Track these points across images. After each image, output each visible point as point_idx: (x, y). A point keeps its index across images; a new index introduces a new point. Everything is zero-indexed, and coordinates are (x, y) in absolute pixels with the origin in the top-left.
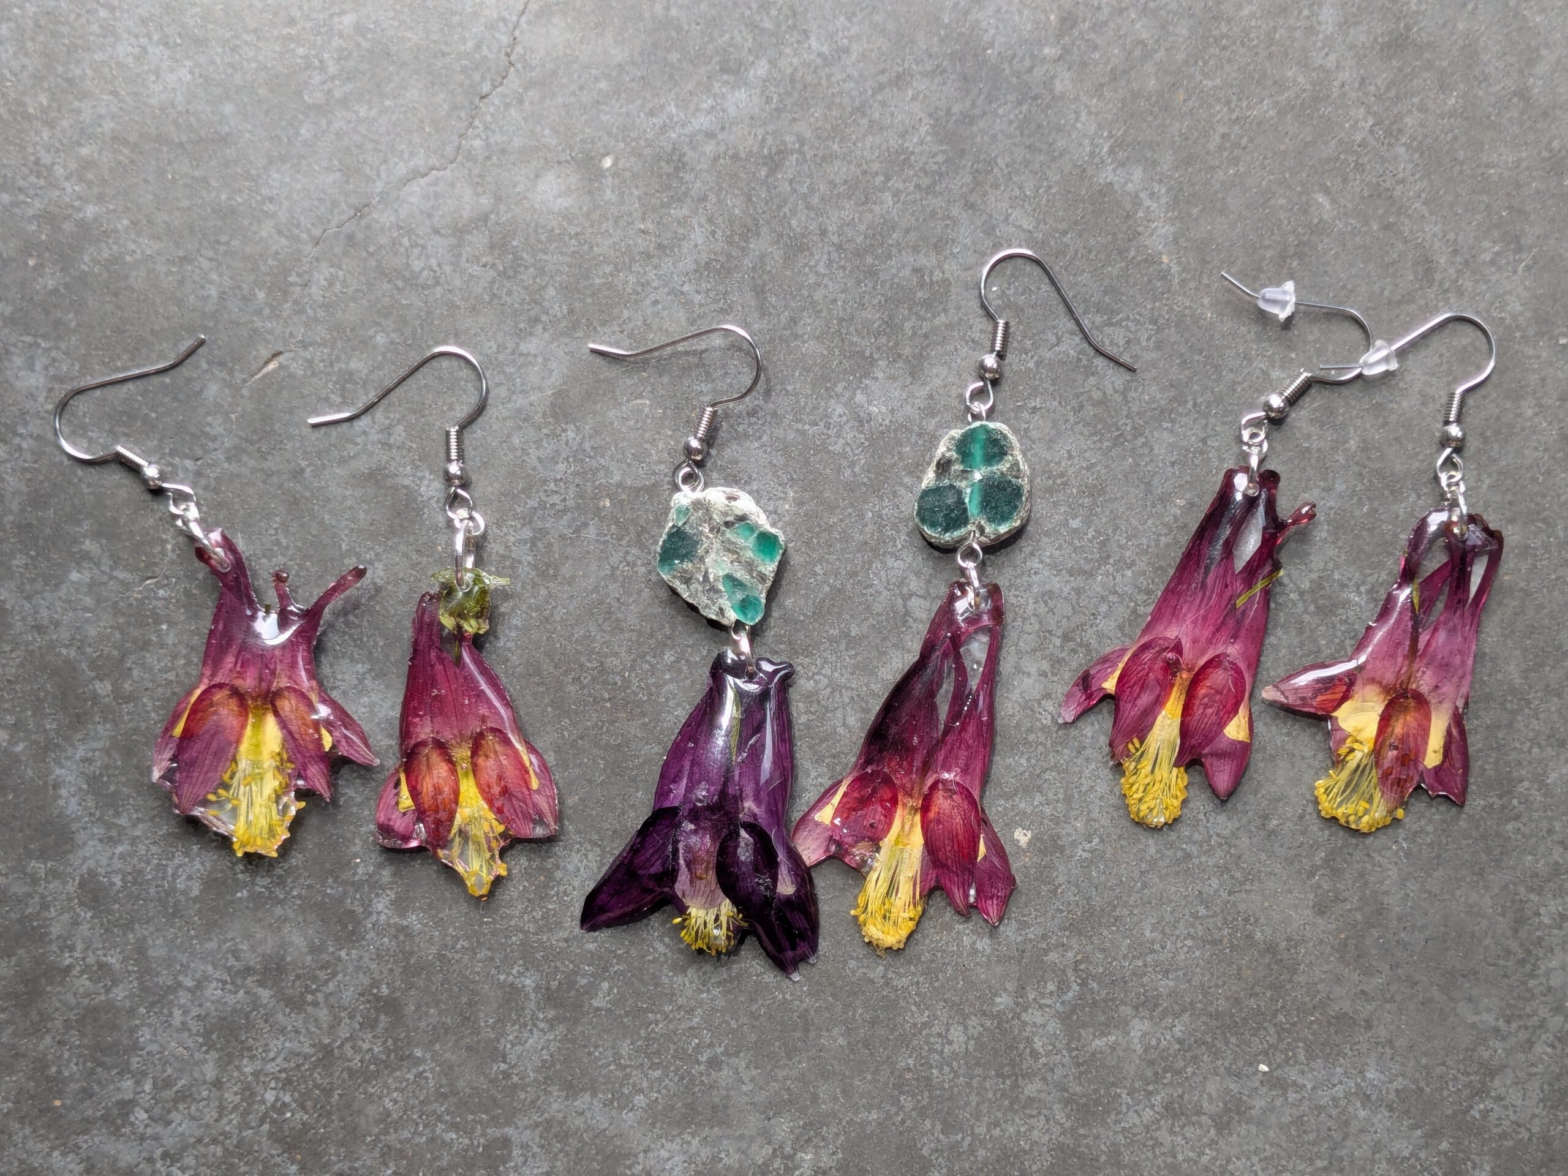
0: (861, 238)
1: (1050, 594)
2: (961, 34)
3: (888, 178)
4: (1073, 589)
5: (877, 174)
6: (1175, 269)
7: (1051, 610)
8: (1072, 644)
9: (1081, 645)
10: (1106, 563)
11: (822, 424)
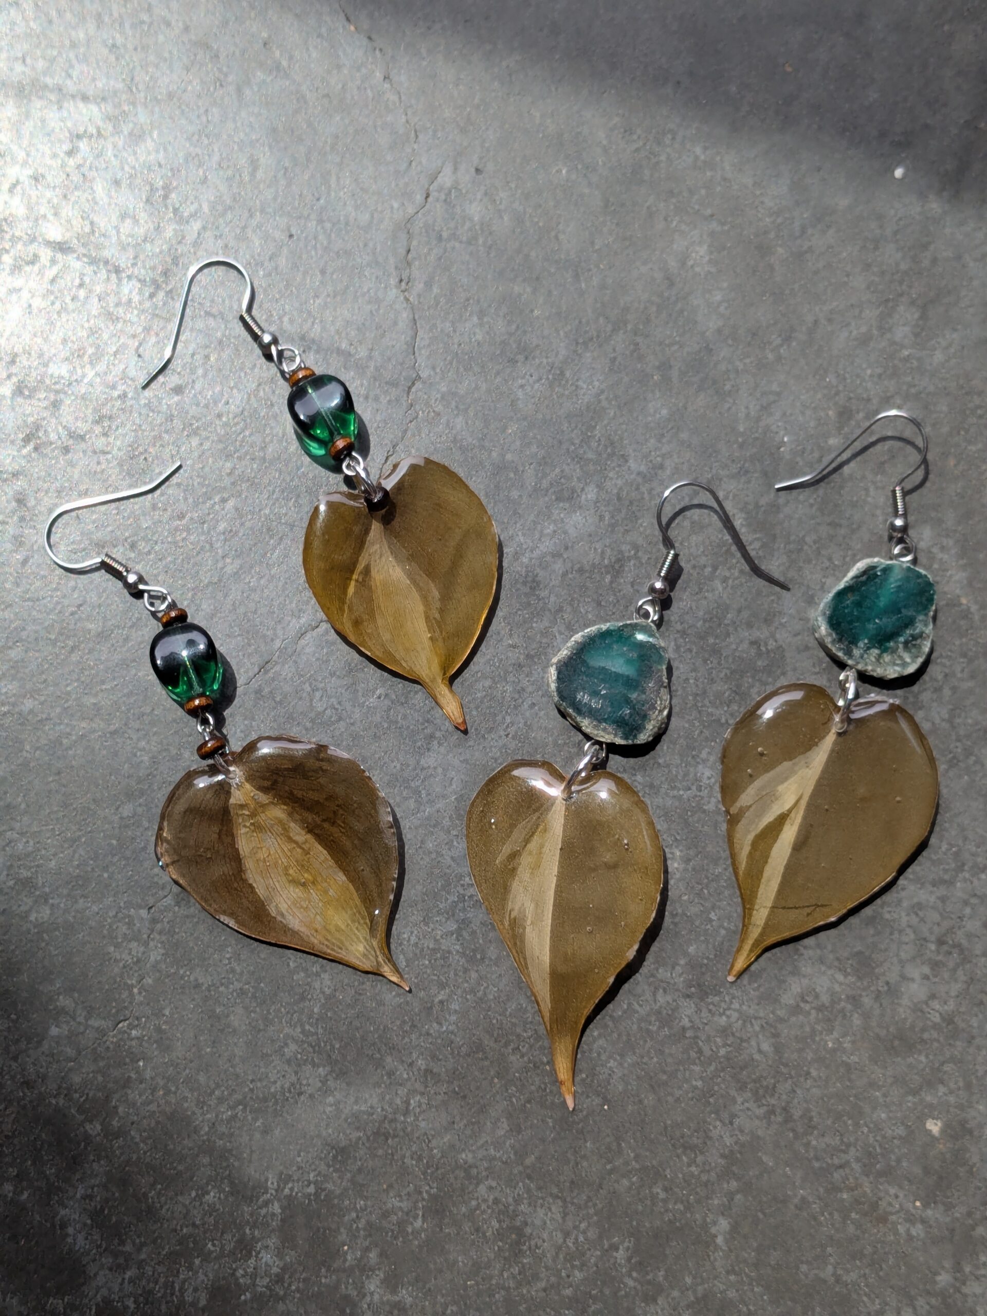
0: (701, 623)
1: (919, 906)
2: (757, 439)
3: (715, 568)
4: (938, 898)
5: (705, 566)
6: (974, 608)
7: (922, 920)
8: (945, 948)
9: (954, 946)
10: (963, 871)
11: (694, 788)
